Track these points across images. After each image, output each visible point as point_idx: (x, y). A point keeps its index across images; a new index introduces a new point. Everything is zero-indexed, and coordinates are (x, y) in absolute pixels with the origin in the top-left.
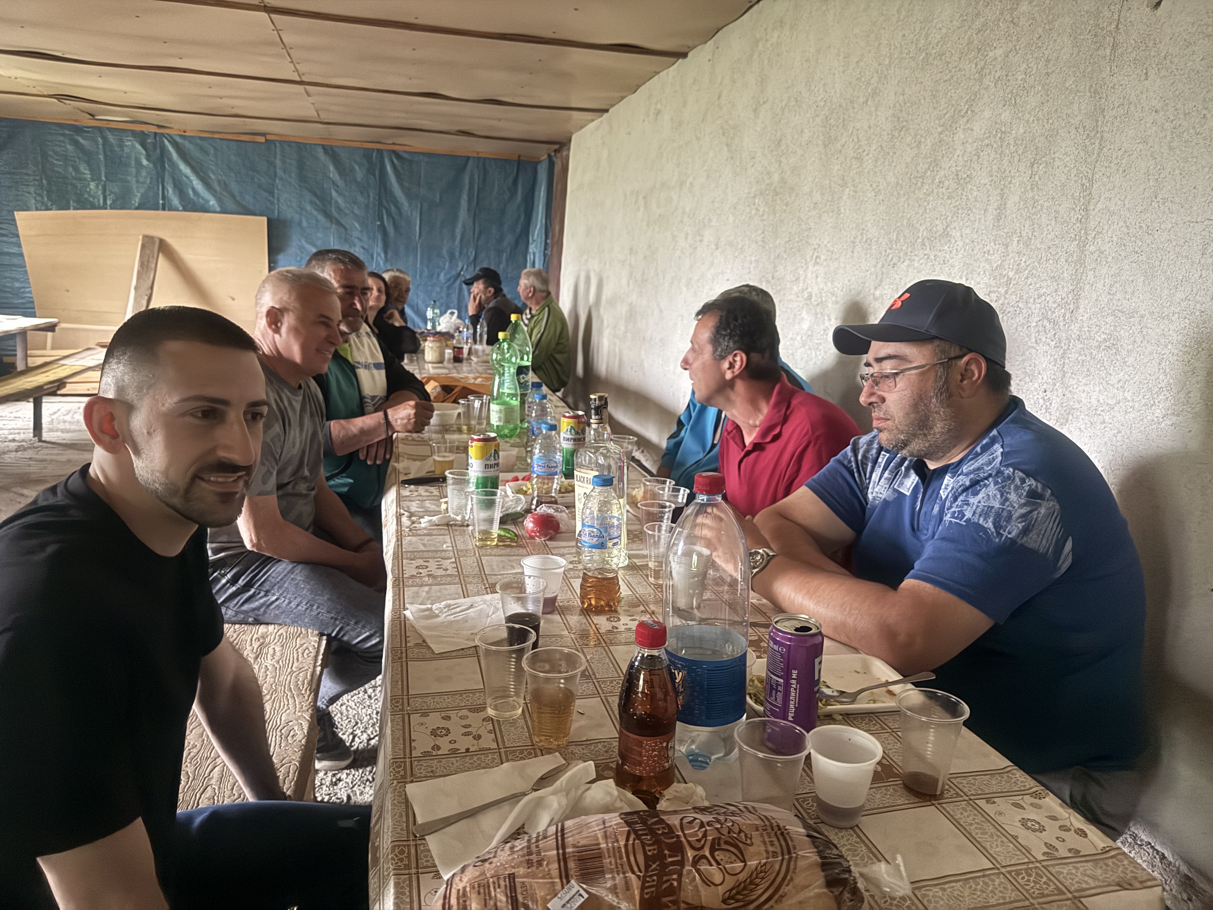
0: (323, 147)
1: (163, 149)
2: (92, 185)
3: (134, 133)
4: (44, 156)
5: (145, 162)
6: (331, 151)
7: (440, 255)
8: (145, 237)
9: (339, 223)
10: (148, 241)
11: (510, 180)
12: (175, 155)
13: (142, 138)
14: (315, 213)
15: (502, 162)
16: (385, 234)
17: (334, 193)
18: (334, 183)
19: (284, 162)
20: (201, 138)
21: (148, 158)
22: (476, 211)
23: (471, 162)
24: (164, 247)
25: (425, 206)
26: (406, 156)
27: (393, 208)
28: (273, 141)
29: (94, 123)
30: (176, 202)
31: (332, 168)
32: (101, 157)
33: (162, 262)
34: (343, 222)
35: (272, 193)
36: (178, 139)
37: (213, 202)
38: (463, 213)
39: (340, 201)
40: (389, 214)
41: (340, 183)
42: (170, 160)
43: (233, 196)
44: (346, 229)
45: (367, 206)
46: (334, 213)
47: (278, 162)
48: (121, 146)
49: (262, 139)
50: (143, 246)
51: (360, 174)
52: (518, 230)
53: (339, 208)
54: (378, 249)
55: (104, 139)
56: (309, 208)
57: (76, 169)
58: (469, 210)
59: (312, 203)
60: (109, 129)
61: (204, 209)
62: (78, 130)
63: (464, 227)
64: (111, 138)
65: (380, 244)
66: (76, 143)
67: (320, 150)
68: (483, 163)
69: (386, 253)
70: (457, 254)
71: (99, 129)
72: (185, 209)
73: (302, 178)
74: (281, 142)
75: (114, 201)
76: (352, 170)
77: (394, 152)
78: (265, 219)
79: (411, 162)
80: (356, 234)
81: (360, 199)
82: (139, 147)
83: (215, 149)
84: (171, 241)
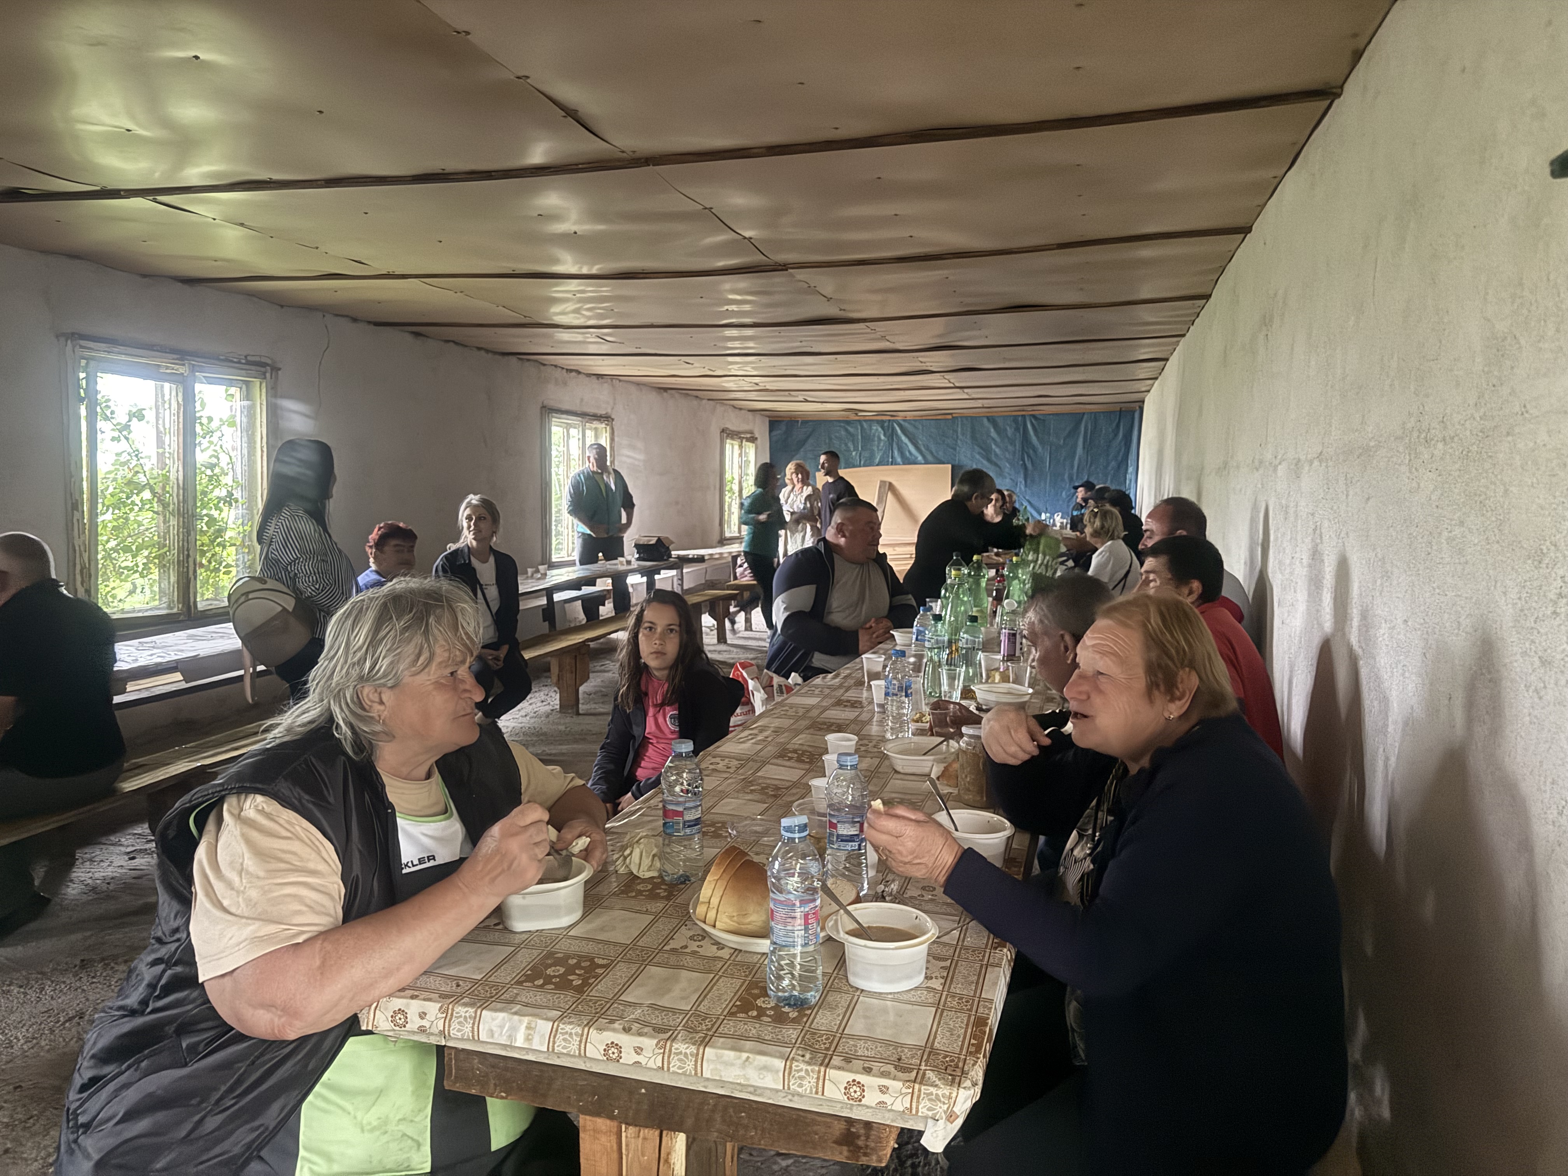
0: (988, 418)
1: (893, 429)
2: (854, 453)
3: (878, 422)
4: (830, 439)
5: (882, 437)
6: (992, 420)
7: (1063, 480)
8: (881, 482)
9: (996, 465)
10: (883, 483)
11: (1114, 425)
12: (899, 431)
13: (881, 423)
14: (981, 459)
15: (1108, 414)
16: (1026, 469)
17: (994, 447)
18: (993, 439)
19: (962, 429)
20: (915, 420)
21: (885, 435)
22: (1089, 446)
23: (1086, 416)
24: (891, 487)
25: (1054, 448)
26: (1041, 417)
27: (1031, 452)
28: (957, 417)
29: (857, 418)
30: (899, 460)
31: (992, 430)
32: (860, 437)
33: (890, 496)
34: (999, 463)
35: (955, 449)
36: (902, 423)
37: (920, 458)
38: (1080, 450)
39: (997, 450)
40: (1029, 456)
41: (998, 439)
42: (897, 435)
43: (932, 453)
44: (1000, 468)
45: (1014, 453)
46: (993, 458)
47: (959, 430)
48: (871, 429)
49: (950, 417)
50: (880, 487)
51: (1010, 431)
52: (1120, 458)
53: (996, 455)
54: (1021, 479)
55: (862, 426)
56: (978, 457)
57: (846, 445)
58: (1084, 448)
59: (979, 453)
60: (865, 421)
61: (915, 463)
62: (848, 422)
63: (1080, 459)
64: (865, 425)
65: (1022, 476)
66: (847, 430)
67: (985, 420)
68: (1095, 416)
69: (1026, 482)
70: (1075, 478)
71: (859, 421)
72: (904, 464)
73: (973, 438)
74: (961, 417)
75: (866, 461)
76: (1006, 430)
77: (1034, 416)
78: (950, 466)
79: (1044, 420)
80: (1007, 470)
81: (1010, 448)
82: (880, 429)
83: (923, 425)
84: (895, 483)
